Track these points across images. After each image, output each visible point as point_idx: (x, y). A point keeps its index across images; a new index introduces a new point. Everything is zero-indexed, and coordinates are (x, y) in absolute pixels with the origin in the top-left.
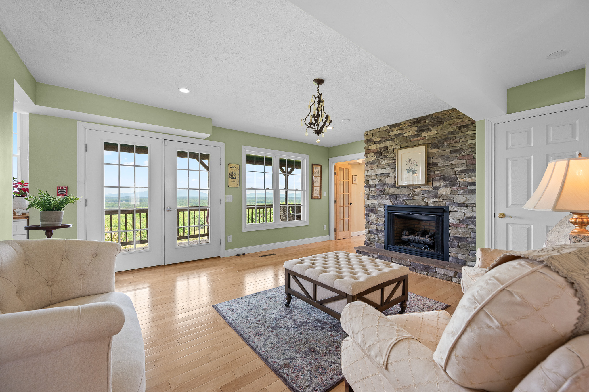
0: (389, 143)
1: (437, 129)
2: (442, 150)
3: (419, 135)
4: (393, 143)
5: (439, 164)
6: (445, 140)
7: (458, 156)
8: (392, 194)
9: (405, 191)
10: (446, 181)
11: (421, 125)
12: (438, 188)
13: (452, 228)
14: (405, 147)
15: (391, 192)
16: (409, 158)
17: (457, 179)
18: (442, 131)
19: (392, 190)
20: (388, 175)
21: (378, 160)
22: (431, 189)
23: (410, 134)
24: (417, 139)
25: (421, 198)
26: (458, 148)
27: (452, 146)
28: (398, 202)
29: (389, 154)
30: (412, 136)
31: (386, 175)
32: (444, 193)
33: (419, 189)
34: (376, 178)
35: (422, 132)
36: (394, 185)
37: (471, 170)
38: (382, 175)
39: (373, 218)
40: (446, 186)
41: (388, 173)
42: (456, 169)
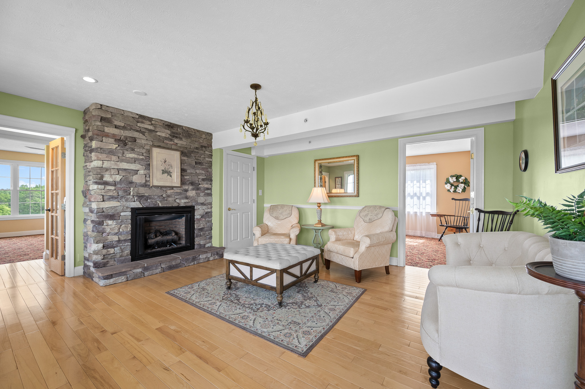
0: (139, 134)
1: (187, 141)
2: (190, 160)
3: (171, 140)
4: (144, 137)
5: (188, 171)
6: (193, 152)
7: (200, 167)
8: (142, 195)
9: (158, 192)
10: (193, 185)
11: (173, 131)
12: (186, 191)
13: (197, 222)
14: (158, 146)
15: (141, 193)
16: (164, 159)
17: (200, 184)
18: (190, 144)
19: (142, 191)
20: (136, 172)
21: (121, 151)
22: (182, 191)
23: (163, 135)
24: (170, 142)
25: (173, 199)
26: (200, 161)
27: (197, 158)
28: (150, 204)
29: (138, 147)
30: (166, 138)
31: (132, 171)
32: (192, 195)
33: (172, 191)
34: (117, 173)
35: (175, 138)
36: (145, 185)
37: (209, 179)
38: (128, 171)
39: (114, 226)
40: (193, 189)
41: (136, 170)
42: (199, 177)
